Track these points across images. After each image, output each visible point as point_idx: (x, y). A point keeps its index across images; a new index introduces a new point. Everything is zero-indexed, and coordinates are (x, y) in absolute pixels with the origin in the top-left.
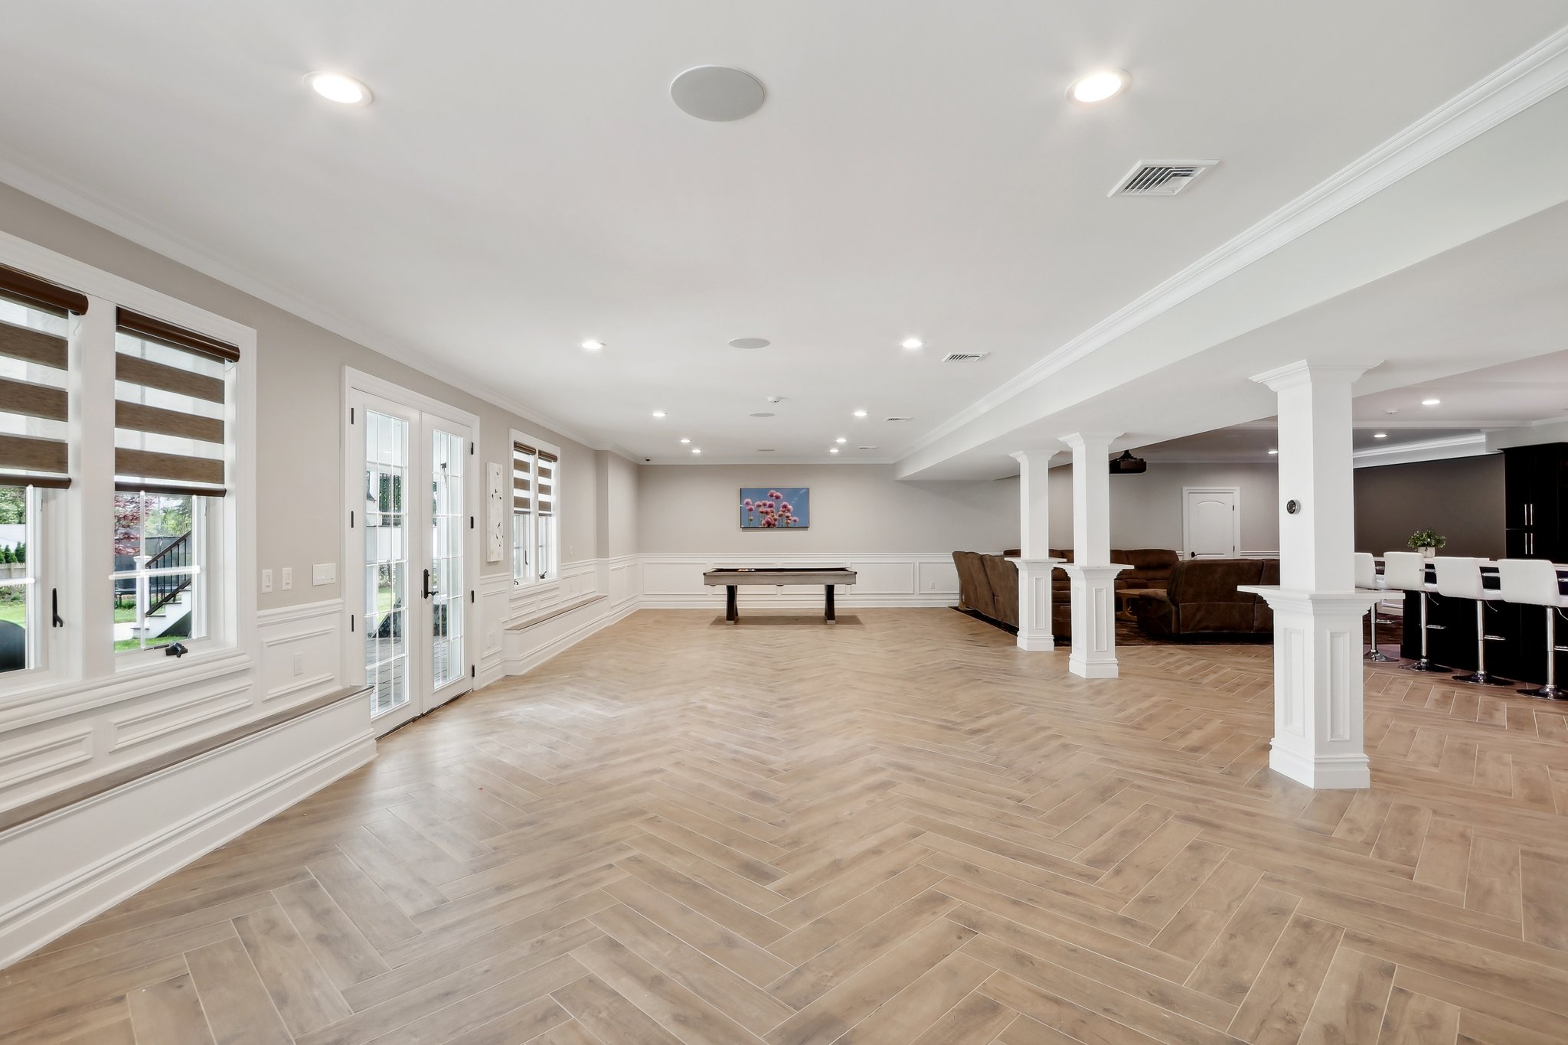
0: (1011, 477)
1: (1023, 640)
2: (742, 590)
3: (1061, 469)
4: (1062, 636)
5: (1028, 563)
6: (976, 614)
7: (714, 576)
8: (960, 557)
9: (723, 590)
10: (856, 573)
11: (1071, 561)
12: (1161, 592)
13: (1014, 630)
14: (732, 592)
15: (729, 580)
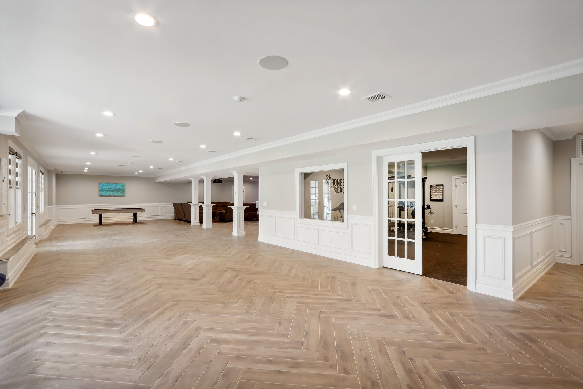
0: (190, 183)
1: (192, 223)
2: (104, 215)
3: (201, 181)
4: (201, 222)
5: (194, 205)
6: (179, 220)
7: (94, 211)
8: (175, 204)
9: (97, 216)
10: (145, 209)
11: (203, 204)
12: (224, 211)
13: (190, 222)
14: (101, 216)
15: (100, 213)
